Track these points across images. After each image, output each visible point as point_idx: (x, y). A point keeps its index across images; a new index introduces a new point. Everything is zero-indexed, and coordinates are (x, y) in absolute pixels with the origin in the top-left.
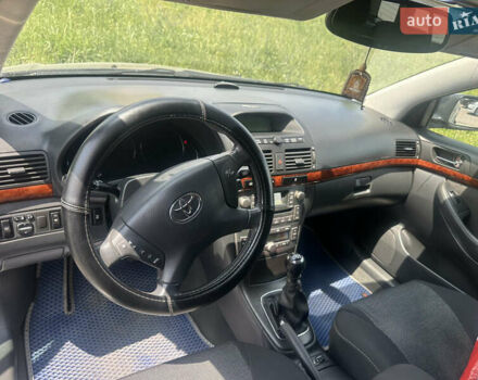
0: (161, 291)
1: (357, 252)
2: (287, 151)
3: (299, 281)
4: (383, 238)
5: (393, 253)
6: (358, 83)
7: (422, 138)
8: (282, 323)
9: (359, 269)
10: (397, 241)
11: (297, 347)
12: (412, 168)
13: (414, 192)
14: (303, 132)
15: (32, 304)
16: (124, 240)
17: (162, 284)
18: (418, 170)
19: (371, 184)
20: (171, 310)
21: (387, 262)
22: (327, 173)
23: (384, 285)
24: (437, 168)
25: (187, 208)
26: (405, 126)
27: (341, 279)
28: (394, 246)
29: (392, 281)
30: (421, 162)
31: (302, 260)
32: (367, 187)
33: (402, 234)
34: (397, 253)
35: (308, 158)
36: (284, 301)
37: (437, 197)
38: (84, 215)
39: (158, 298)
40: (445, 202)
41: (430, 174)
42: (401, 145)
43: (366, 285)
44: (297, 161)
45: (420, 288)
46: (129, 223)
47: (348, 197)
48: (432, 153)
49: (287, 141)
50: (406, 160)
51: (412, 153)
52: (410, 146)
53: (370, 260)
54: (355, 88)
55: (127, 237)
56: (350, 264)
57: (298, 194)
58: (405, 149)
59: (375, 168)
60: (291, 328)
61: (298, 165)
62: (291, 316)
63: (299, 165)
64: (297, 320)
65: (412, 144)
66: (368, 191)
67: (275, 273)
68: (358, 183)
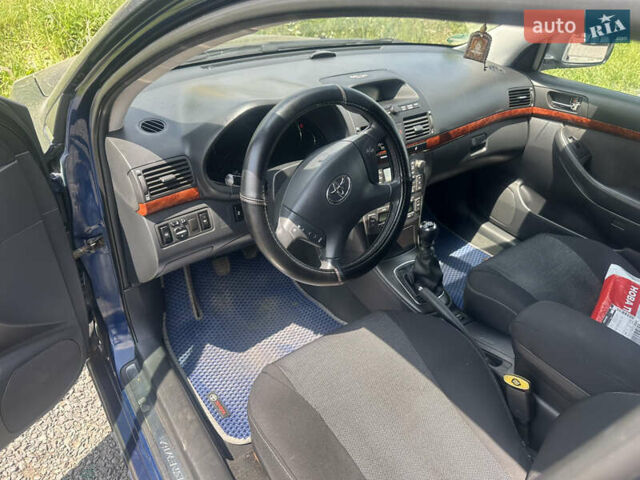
0: (327, 265)
1: (473, 217)
2: (405, 119)
3: (432, 248)
4: (502, 198)
5: (513, 212)
6: (479, 44)
7: (535, 83)
8: (421, 288)
9: (478, 234)
10: (517, 197)
11: (439, 307)
12: (526, 117)
13: (531, 142)
14: (417, 96)
15: (165, 314)
16: (294, 225)
17: (326, 259)
18: (533, 120)
19: (487, 141)
20: (339, 279)
21: (507, 222)
22: (445, 136)
23: (506, 246)
24: (553, 114)
25: (340, 190)
26: (517, 72)
27: (460, 247)
28: (514, 205)
29: (514, 241)
30: (536, 110)
31: (435, 227)
32: (483, 145)
33: (521, 191)
34: (518, 211)
35: (425, 123)
36: (419, 269)
37: (556, 145)
38: (264, 206)
39: (326, 271)
40: (564, 150)
41: (546, 121)
42: (513, 94)
43: (488, 249)
44: (416, 129)
45: (547, 241)
46: (295, 209)
47: (465, 158)
48: (546, 97)
49: (404, 108)
50: (520, 110)
51: (526, 102)
52: (522, 94)
53: (488, 223)
54: (477, 50)
55: (295, 221)
56: (467, 231)
57: (419, 163)
58: (519, 98)
59: (491, 124)
60: (429, 292)
61: (417, 132)
62: (427, 281)
63: (419, 133)
64: (434, 284)
65: (526, 92)
66: (484, 149)
67: (403, 246)
68: (474, 143)
